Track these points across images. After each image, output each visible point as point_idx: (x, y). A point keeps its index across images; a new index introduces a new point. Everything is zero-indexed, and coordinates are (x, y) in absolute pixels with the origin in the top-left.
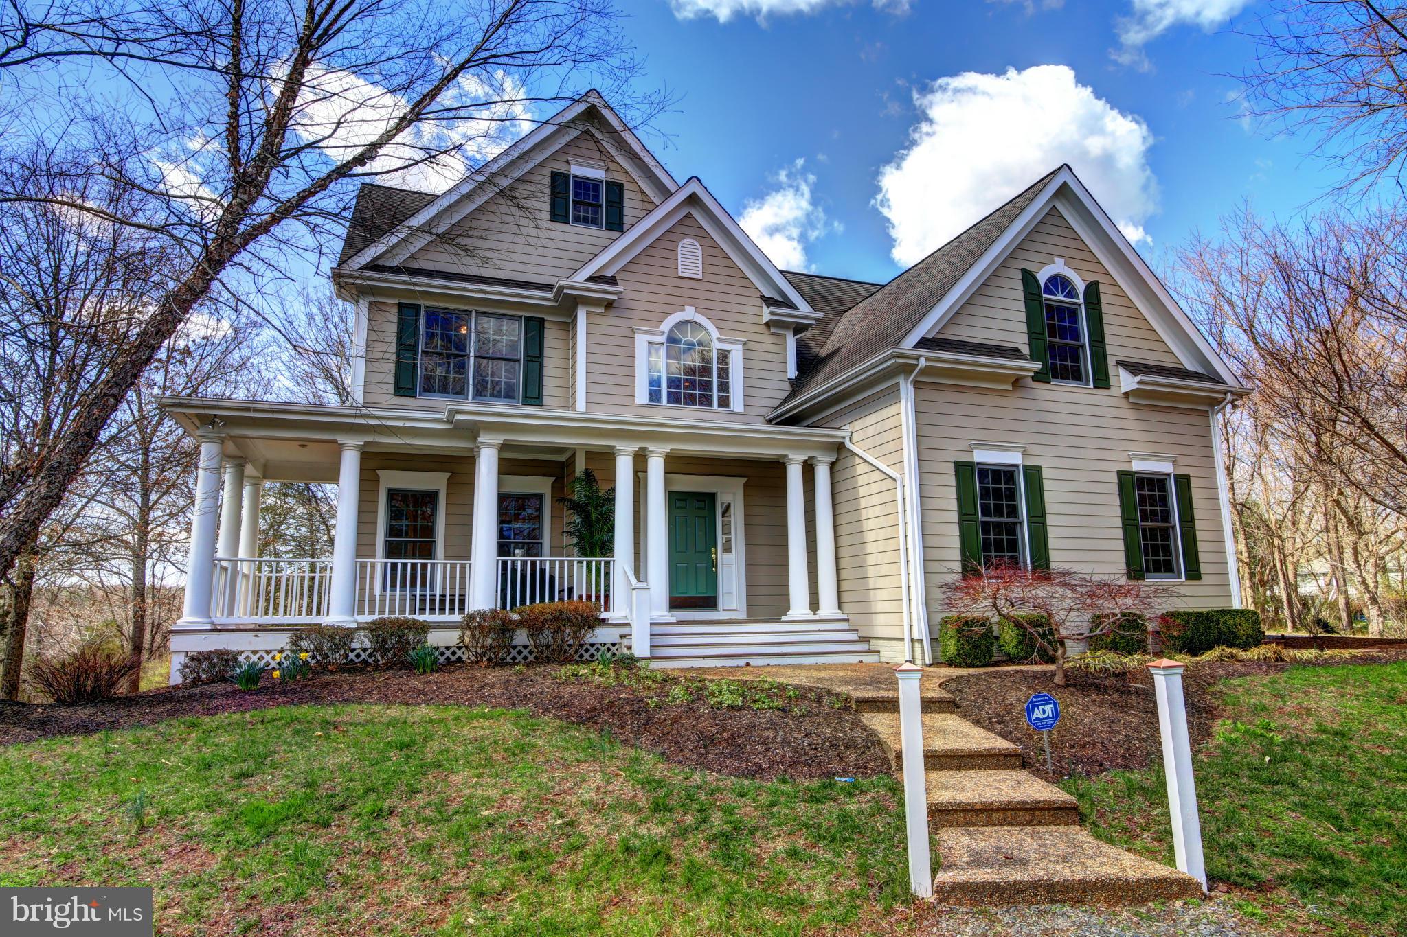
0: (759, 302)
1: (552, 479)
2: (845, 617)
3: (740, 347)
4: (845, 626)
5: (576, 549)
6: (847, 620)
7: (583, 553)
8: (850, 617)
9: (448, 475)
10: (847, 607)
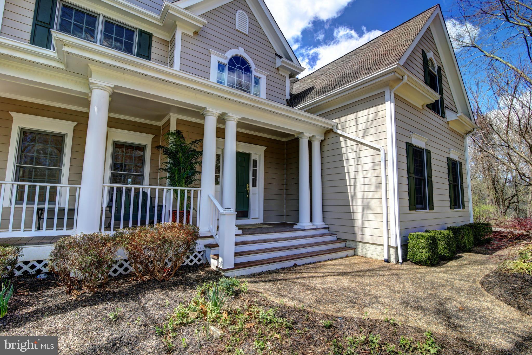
0: (274, 56)
1: (153, 136)
2: (327, 226)
3: (265, 77)
4: (326, 231)
5: (168, 180)
6: (328, 228)
7: (173, 183)
8: (330, 226)
9: (75, 124)
10: (328, 221)
